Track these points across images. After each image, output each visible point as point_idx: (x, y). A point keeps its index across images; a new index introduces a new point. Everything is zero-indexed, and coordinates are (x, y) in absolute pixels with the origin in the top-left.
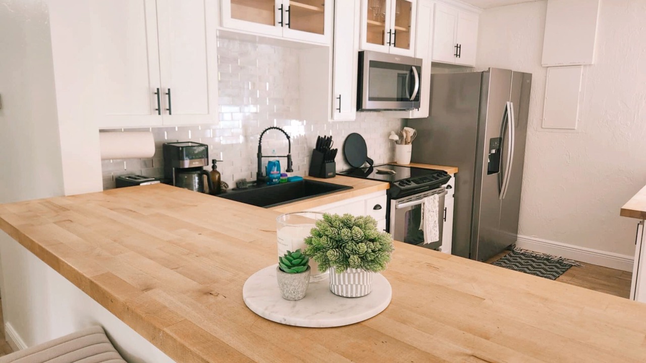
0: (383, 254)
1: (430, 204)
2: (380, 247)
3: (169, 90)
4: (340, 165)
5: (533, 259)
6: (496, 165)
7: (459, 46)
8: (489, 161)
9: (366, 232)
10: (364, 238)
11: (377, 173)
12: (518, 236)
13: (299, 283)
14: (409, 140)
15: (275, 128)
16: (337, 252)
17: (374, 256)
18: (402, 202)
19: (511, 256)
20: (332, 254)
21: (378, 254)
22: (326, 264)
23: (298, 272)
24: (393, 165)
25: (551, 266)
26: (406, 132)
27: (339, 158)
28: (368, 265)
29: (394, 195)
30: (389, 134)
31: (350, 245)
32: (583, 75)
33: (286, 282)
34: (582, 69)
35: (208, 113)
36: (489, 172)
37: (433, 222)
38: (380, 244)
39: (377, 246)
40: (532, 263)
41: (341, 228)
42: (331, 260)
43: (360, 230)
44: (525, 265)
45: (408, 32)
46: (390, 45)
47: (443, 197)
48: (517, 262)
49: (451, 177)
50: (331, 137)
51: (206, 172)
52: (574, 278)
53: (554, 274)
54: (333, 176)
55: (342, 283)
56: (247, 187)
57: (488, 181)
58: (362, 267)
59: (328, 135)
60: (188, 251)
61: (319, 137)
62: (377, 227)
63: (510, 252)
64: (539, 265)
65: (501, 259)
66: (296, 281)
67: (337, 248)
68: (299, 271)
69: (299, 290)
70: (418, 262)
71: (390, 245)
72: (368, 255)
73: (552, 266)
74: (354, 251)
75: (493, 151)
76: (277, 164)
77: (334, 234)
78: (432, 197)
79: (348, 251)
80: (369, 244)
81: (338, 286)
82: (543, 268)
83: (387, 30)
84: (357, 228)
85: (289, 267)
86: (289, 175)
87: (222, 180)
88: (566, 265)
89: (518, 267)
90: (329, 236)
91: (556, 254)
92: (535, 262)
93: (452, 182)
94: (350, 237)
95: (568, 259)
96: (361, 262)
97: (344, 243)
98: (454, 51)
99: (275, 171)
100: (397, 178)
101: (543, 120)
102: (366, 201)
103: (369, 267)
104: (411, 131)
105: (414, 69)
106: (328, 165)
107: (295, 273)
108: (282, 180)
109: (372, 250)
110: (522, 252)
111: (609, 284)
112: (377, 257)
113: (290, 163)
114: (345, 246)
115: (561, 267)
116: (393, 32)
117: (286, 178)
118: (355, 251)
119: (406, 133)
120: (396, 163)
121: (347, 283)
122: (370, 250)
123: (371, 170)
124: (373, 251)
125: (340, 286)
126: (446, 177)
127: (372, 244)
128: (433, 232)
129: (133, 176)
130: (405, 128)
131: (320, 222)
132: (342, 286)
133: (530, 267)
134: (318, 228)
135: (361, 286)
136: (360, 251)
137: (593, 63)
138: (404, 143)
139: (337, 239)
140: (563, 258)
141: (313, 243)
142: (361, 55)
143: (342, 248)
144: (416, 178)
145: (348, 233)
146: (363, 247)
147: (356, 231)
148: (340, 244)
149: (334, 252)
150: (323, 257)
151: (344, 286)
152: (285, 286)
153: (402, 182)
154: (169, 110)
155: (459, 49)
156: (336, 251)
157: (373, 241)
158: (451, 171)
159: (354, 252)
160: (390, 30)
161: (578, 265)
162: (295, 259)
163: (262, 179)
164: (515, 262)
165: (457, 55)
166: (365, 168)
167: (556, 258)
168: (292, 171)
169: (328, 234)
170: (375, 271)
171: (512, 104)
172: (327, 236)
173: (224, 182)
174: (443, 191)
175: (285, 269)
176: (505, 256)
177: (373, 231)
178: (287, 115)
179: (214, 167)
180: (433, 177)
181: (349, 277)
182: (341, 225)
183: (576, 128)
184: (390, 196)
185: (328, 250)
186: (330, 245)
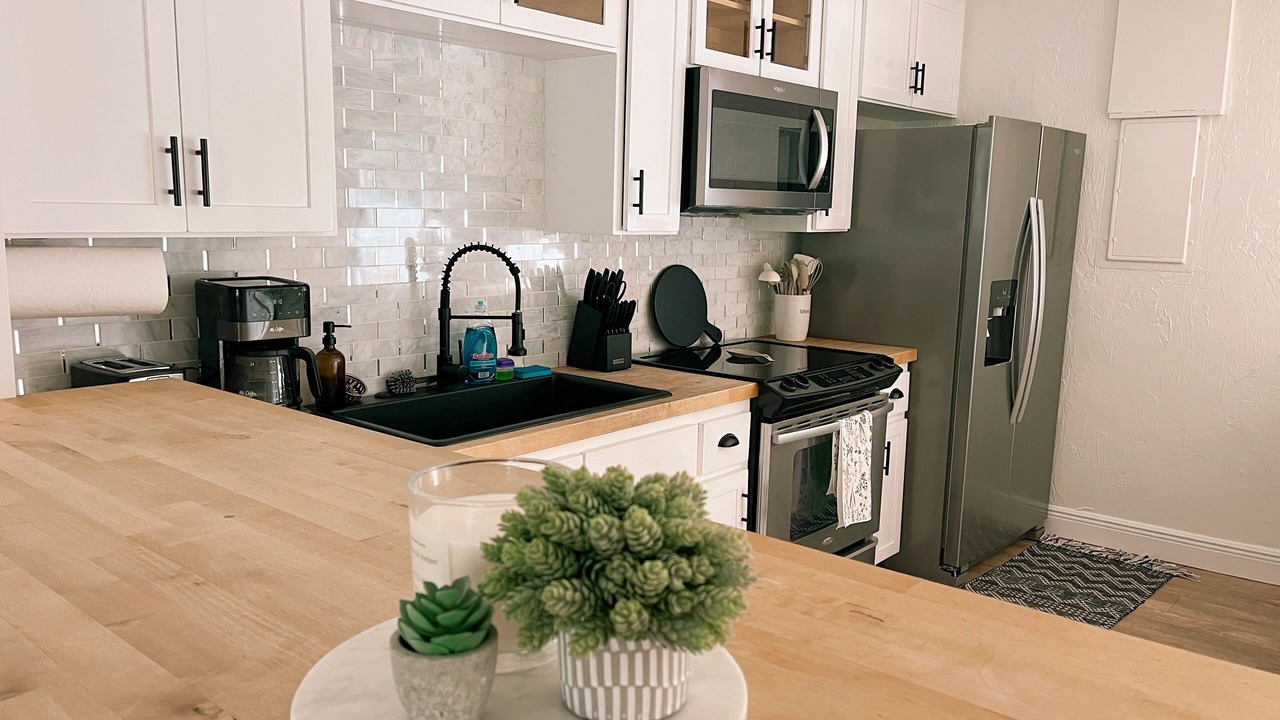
0: (721, 595)
1: (853, 434)
2: (711, 571)
3: (203, 142)
4: (642, 339)
5: (1085, 560)
6: (1003, 343)
7: (920, 67)
8: (988, 335)
9: (668, 526)
10: (660, 544)
11: (729, 360)
12: (1051, 507)
13: (457, 685)
14: (805, 283)
15: (482, 248)
16: (575, 590)
17: (691, 600)
18: (788, 429)
19: (1034, 554)
20: (560, 595)
21: (704, 595)
22: (543, 626)
23: (452, 652)
24: (767, 341)
25: (1125, 576)
26: (799, 264)
27: (639, 323)
28: (674, 629)
29: (768, 414)
30: (759, 270)
31: (618, 568)
32: (1200, 138)
33: (416, 682)
34: (1199, 124)
35: (309, 206)
36: (989, 361)
37: (859, 476)
38: (712, 564)
39: (703, 569)
40: (1083, 571)
41: (593, 512)
42: (557, 616)
43: (649, 519)
44: (1067, 575)
45: (804, 29)
46: (762, 57)
47: (885, 417)
48: (1049, 568)
49: (901, 370)
50: (621, 272)
51: (304, 354)
52: (1176, 606)
53: (1134, 595)
54: (625, 367)
55: (594, 683)
56: (414, 390)
57: (985, 380)
58: (654, 634)
59: (613, 269)
60: (177, 567)
61: (592, 271)
62: (705, 508)
63: (1030, 544)
64: (1099, 575)
65: (1012, 560)
66: (447, 679)
67: (578, 576)
68: (458, 648)
69: (458, 707)
70: (828, 600)
71: (744, 564)
72: (673, 599)
73: (1129, 576)
74: (629, 587)
75: (999, 312)
76: (490, 336)
77: (569, 531)
78: (857, 417)
79: (610, 586)
80: (676, 563)
81: (581, 692)
82: (1107, 583)
83: (755, 21)
84: (640, 514)
85: (426, 638)
86: (519, 362)
87: (349, 371)
88: (1158, 575)
89: (1050, 579)
90: (553, 538)
91: (1135, 549)
92: (1090, 568)
93: (902, 382)
94: (618, 541)
95: (1163, 562)
96: (651, 622)
97: (598, 561)
98: (908, 78)
99: (484, 353)
100: (776, 373)
101: (1111, 243)
102: (701, 426)
103: (674, 637)
104: (810, 264)
105: (817, 113)
106: (612, 340)
107: (444, 655)
108: (501, 374)
109: (685, 584)
110: (1059, 544)
111: (1254, 618)
112: (702, 603)
113: (518, 334)
114: (603, 569)
115: (1147, 580)
116: (769, 25)
117: (511, 368)
118: (633, 586)
119: (799, 269)
120: (774, 337)
121: (608, 682)
122: (678, 584)
123: (716, 352)
124: (690, 586)
125: (588, 693)
126: (889, 371)
127: (684, 563)
128: (859, 499)
129: (116, 361)
130: (796, 256)
131: (530, 493)
132: (594, 691)
133: (1077, 580)
134: (522, 512)
135: (653, 690)
136: (646, 587)
137: (1222, 113)
138: (793, 289)
139: (578, 547)
140: (1152, 558)
141: (504, 558)
142: (693, 76)
143: (593, 576)
144: (821, 373)
145: (610, 529)
146: (657, 575)
147: (637, 522)
148: (588, 563)
149: (566, 589)
150: (533, 604)
151: (601, 692)
152: (413, 695)
153: (788, 382)
154: (205, 193)
155: (920, 73)
156: (572, 585)
157: (688, 552)
158: (901, 358)
159: (627, 590)
160: (763, 20)
161: (1185, 574)
162: (446, 609)
163: (451, 371)
164: (1043, 568)
165: (917, 88)
166: (702, 348)
167: (1136, 559)
168: (525, 354)
169: (550, 532)
170: (695, 648)
171: (1040, 202)
172: (547, 537)
173: (355, 379)
174: (882, 402)
175: (414, 643)
176: (1022, 555)
177: (689, 523)
178: (513, 217)
179: (328, 341)
180: (861, 370)
181: (616, 665)
182: (593, 502)
183: (1184, 261)
184: (760, 414)
185: (549, 582)
186: (556, 565)
